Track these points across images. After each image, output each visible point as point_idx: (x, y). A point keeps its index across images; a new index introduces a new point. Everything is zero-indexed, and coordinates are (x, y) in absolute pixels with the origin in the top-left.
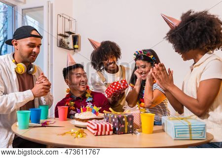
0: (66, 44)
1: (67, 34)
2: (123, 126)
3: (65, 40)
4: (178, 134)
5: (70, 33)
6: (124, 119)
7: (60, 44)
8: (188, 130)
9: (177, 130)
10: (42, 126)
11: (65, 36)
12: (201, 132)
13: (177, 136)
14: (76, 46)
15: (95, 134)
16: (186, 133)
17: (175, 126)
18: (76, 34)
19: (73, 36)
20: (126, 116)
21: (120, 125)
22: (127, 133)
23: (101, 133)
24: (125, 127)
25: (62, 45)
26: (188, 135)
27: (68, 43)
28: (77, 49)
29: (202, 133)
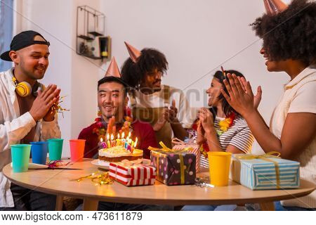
0: (90, 50)
1: (91, 36)
2: (177, 172)
3: (89, 44)
4: (259, 180)
5: (96, 34)
6: (179, 161)
7: (81, 50)
8: (275, 173)
9: (257, 174)
10: (48, 168)
11: (88, 39)
12: (293, 176)
13: (258, 184)
14: (105, 54)
15: (128, 184)
16: (272, 179)
17: (254, 168)
18: (105, 35)
19: (100, 38)
20: (184, 154)
21: (172, 170)
22: (185, 184)
23: (138, 181)
24: (180, 173)
25: (83, 51)
26: (275, 182)
27: (93, 49)
28: (107, 57)
29: (294, 178)
